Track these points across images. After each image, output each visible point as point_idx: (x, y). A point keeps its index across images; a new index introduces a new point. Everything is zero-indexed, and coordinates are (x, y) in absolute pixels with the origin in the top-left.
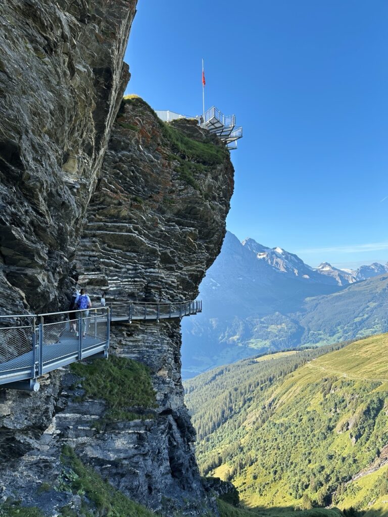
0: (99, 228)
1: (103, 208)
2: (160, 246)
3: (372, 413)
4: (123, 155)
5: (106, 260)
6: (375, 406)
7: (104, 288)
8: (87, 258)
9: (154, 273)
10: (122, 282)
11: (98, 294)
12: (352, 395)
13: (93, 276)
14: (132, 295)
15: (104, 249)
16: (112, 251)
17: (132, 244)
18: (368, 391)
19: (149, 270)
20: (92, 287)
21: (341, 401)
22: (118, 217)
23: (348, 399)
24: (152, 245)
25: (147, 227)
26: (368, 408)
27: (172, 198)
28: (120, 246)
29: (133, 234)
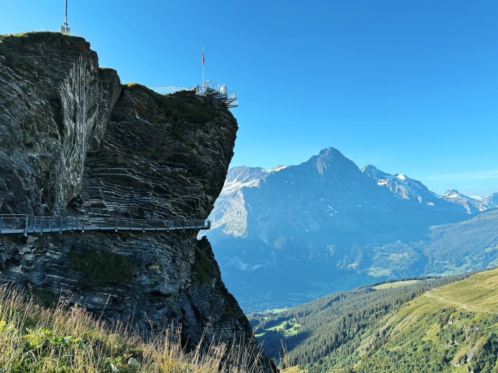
0: (103, 171)
1: (104, 159)
2: (153, 182)
3: (493, 347)
4: (122, 124)
5: (108, 192)
7: (104, 209)
8: (93, 190)
9: (147, 200)
10: (118, 205)
11: (98, 213)
12: (472, 327)
13: (94, 202)
14: (126, 215)
15: (107, 184)
16: (114, 186)
17: (129, 181)
18: (489, 324)
19: (143, 198)
20: (95, 208)
21: (459, 333)
22: (116, 164)
23: (467, 331)
24: (145, 181)
25: (141, 169)
26: (489, 341)
27: (163, 149)
28: (120, 182)
29: (127, 175)
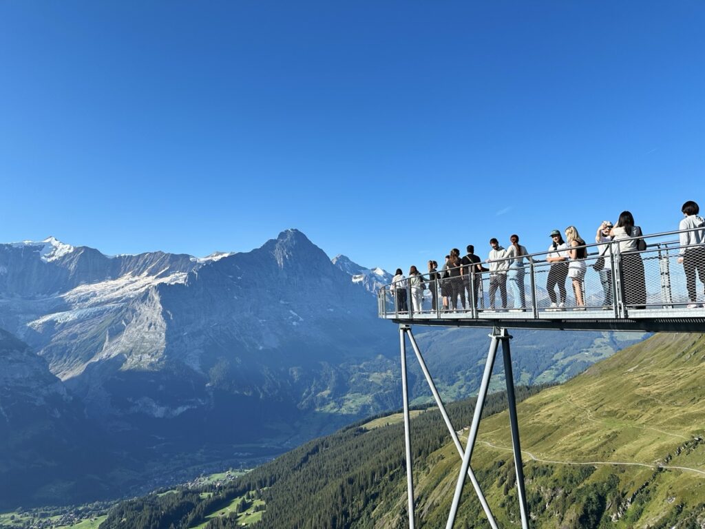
3: (591, 519)
6: (595, 507)
12: (554, 489)
18: (577, 483)
21: (537, 500)
23: (546, 496)
26: (585, 511)
